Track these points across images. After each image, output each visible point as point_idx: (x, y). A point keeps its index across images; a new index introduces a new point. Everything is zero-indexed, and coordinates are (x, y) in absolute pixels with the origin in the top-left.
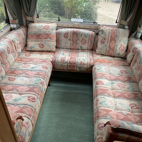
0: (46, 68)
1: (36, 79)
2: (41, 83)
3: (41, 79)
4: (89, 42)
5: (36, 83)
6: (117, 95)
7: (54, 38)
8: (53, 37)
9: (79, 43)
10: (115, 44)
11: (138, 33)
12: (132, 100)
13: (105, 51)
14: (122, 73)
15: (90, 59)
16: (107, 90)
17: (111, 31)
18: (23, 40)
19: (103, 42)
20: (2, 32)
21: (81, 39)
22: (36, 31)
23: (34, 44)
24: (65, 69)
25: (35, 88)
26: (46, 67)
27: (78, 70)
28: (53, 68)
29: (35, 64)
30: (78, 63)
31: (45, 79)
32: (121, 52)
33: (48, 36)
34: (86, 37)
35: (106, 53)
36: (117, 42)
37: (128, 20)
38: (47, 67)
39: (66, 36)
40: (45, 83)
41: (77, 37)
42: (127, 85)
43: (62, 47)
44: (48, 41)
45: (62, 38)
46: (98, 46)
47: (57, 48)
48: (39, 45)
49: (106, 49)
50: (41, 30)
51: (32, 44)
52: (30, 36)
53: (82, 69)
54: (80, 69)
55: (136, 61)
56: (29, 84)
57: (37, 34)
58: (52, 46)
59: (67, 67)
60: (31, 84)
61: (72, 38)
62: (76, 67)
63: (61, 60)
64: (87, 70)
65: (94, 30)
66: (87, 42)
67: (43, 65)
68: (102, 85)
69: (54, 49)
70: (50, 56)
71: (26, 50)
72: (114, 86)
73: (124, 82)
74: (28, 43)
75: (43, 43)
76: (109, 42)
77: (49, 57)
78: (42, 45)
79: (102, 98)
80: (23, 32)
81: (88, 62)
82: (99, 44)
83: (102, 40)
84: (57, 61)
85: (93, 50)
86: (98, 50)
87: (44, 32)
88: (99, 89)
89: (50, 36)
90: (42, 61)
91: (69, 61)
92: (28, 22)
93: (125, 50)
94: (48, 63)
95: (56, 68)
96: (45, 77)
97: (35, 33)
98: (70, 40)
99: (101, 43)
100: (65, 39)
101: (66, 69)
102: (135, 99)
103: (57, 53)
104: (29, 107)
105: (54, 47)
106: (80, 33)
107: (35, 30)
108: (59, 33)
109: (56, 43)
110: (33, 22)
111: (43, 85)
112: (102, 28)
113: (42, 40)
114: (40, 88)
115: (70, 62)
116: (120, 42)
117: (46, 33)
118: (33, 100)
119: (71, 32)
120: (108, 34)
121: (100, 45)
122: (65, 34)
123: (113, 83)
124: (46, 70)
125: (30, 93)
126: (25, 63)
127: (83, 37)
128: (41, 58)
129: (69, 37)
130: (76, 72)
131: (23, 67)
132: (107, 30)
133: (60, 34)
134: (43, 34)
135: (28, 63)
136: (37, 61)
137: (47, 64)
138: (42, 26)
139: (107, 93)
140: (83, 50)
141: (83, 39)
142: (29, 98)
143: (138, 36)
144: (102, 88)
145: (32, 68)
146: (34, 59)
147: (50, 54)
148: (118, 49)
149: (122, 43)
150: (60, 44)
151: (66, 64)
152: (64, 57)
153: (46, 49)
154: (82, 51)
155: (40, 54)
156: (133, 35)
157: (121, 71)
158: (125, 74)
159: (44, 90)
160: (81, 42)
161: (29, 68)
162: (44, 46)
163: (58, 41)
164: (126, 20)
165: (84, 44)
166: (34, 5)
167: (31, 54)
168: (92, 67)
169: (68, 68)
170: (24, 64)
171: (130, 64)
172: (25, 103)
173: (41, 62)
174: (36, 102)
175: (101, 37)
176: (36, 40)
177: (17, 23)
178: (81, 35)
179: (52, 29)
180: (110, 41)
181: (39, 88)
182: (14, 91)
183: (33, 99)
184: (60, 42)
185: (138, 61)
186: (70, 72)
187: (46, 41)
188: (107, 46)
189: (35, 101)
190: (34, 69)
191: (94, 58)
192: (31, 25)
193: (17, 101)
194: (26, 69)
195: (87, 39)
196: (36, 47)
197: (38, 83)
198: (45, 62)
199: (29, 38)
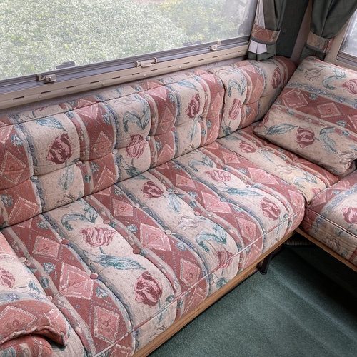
0: (273, 214)
1: (213, 232)
2: (219, 255)
3: (229, 239)
5: (202, 244)
18: (263, 99)
20: (212, 51)
22: (315, 86)
23: (288, 122)
24: (342, 251)
25: (189, 257)
26: (273, 210)
29: (248, 183)
31: (244, 249)
33: (344, 114)
38: (277, 212)
44: (337, 131)
48: (300, 130)
50: (333, 88)
51: (282, 121)
52: (289, 93)
56: (182, 231)
57: (313, 96)
58: (340, 153)
59: (355, 253)
63: (346, 215)
67: (269, 197)
69: (344, 168)
70: (315, 182)
71: (254, 132)
74: (271, 112)
75: (316, 130)
77: (308, 183)
78: (308, 134)
80: (275, 74)
84: (330, 209)
87: (339, 98)
89: (353, 119)
90: (275, 182)
94: (289, 200)
95: (312, 231)
96: (246, 242)
97: (307, 91)
103: (346, 183)
104: (119, 313)
105: (347, 158)
107: (315, 83)
110: (323, 57)
111: (220, 266)
113: (317, 119)
114: (204, 269)
117: (344, 103)
118: (150, 297)
124: (266, 219)
125: (162, 263)
126: (222, 164)
128: (280, 175)
131: (208, 172)
134: (332, 101)
135: (230, 171)
136: (260, 176)
137: (286, 201)
138: (344, 76)
142: (144, 281)
145: (231, 189)
146: (258, 167)
147: (319, 175)
153: (316, 152)
155: (288, 162)
159: (216, 280)
161: (220, 186)
162: (314, 144)
167: (259, 150)
170: (218, 165)
172: (119, 289)
173: (271, 186)
174: (154, 310)
176: (299, 113)
177: (271, 41)
181: (199, 265)
182: (129, 230)
183: (151, 291)
187: (329, 127)
189: (152, 304)
190: (234, 197)
192: (311, 62)
193: (111, 264)
194: (211, 181)
196: (287, 134)
197: (208, 246)
198: (282, 193)
199: (282, 101)
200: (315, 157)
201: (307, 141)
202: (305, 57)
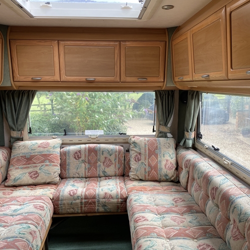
1: (21, 227)
2: (31, 233)
3: (30, 226)
4: (116, 163)
5: (20, 233)
6: (173, 234)
7: (57, 160)
8: (55, 158)
9: (100, 166)
10: (157, 159)
11: (187, 140)
12: (201, 238)
13: (144, 173)
14: (175, 201)
15: (121, 188)
16: (155, 228)
17: (148, 141)
18: (2, 169)
19: (138, 160)
21: (102, 158)
22: (26, 152)
23: (21, 172)
24: (77, 210)
25: (18, 241)
26: (41, 207)
27: (101, 209)
28: (54, 213)
29: (21, 205)
30: (100, 197)
31: (39, 228)
32: (168, 171)
33: (46, 157)
34: (110, 155)
35: (145, 176)
36: (159, 156)
37: (169, 125)
38: (43, 207)
39: (78, 156)
40: (38, 233)
41: (97, 156)
42: (188, 218)
43: (71, 175)
44: (46, 165)
45: (71, 161)
46: (131, 166)
47: (62, 179)
48: (30, 173)
49: (145, 169)
50: (35, 150)
51: (18, 174)
52: (15, 160)
53: (109, 207)
54: (106, 208)
55: (193, 179)
56: (5, 236)
57: (28, 156)
58: (52, 174)
59: (81, 207)
60: (10, 235)
61: (88, 158)
62: (97, 205)
63: (70, 194)
64: (118, 207)
65: (122, 145)
66: (114, 162)
67: (35, 203)
68: (145, 223)
69: (57, 179)
70: (50, 190)
71: (5, 186)
72: (165, 222)
73: (182, 214)
74: (10, 172)
75: (37, 169)
76: (147, 158)
77: (48, 192)
78: (34, 173)
79: (147, 241)
80: (3, 155)
81: (118, 192)
82: (132, 163)
83: (136, 156)
84: (63, 196)
85: (124, 175)
86: (132, 173)
87: (40, 152)
88: (141, 228)
89: (50, 158)
90: (33, 198)
91: (83, 194)
92: (12, 141)
93: (174, 169)
94: (44, 201)
95: (60, 211)
96: (38, 224)
97: (23, 155)
98: (84, 161)
99: (135, 160)
100: (76, 160)
101: (80, 211)
102: (206, 236)
103: (62, 185)
105: (57, 175)
106: (100, 149)
108: (66, 152)
109: (60, 168)
110: (22, 140)
111: (34, 238)
112: (133, 139)
113: (35, 165)
114: (28, 242)
115: (85, 195)
116: (164, 157)
117: (43, 153)
119: (85, 149)
120: (144, 146)
121: (133, 165)
122: (76, 153)
123: (164, 217)
124: (40, 212)
126: (1, 205)
127: (106, 155)
128: (33, 195)
129: (83, 158)
130: (98, 214)
132: (141, 141)
133: (67, 154)
134: (37, 155)
135: (8, 205)
136: (24, 200)
138: (37, 143)
139: (156, 232)
140: (107, 177)
141: (106, 158)
143: (189, 145)
144: (146, 226)
145: (15, 210)
146: (20, 197)
147: (49, 187)
148: (163, 167)
149: (167, 157)
150: (67, 171)
151: (78, 201)
152: (76, 190)
153: (42, 179)
154: (106, 179)
155: (31, 190)
156: (182, 144)
157: (174, 199)
158: (182, 203)
160: (104, 163)
161: (8, 212)
162: (39, 175)
163: (63, 166)
164: (166, 125)
165: (108, 166)
166: (25, 113)
167: (14, 192)
168: (125, 200)
169: (83, 208)
171: (186, 189)
173: (33, 200)
175: (134, 152)
176: (25, 166)
178: (103, 152)
179: (54, 147)
180: (149, 156)
184: (67, 167)
185: (196, 176)
186: (87, 216)
187: (42, 166)
188: (145, 165)
190: (19, 212)
191: (128, 186)
192: (17, 143)
194: (2, 213)
195: (112, 158)
196: (24, 177)
197: (24, 232)
198: (40, 200)
199: (13, 165)
200: (43, 181)
201: (36, 176)
202: (14, 142)
